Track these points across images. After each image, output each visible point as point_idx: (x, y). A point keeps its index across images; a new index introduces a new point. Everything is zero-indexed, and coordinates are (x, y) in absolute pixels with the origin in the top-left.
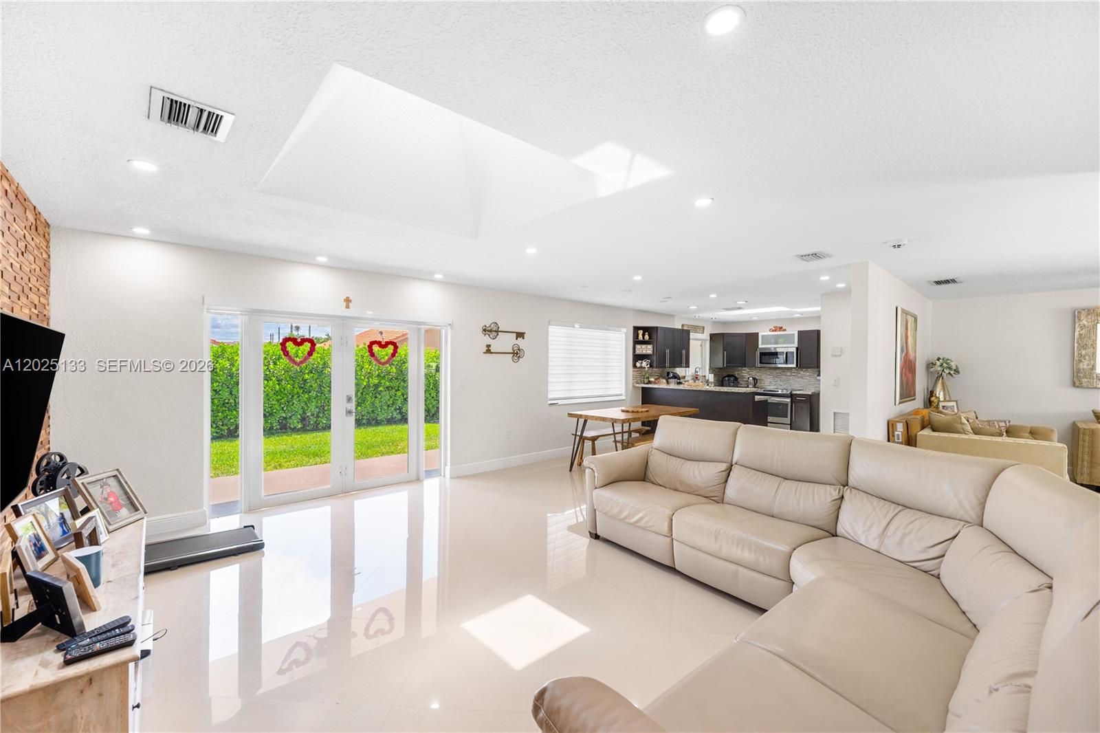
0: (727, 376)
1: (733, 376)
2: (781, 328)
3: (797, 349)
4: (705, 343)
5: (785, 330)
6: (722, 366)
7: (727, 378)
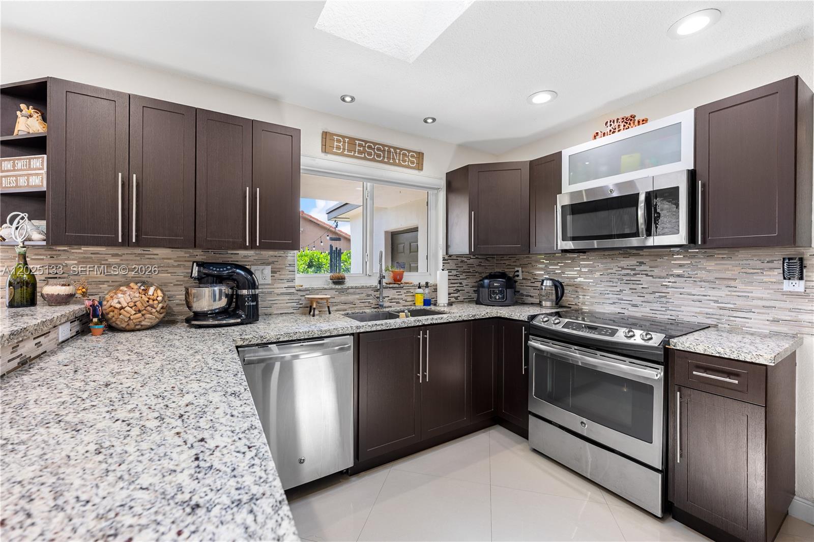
0: (486, 278)
1: (503, 275)
2: (629, 121)
3: (692, 176)
4: (437, 195)
5: (645, 121)
6: (467, 252)
7: (486, 281)
